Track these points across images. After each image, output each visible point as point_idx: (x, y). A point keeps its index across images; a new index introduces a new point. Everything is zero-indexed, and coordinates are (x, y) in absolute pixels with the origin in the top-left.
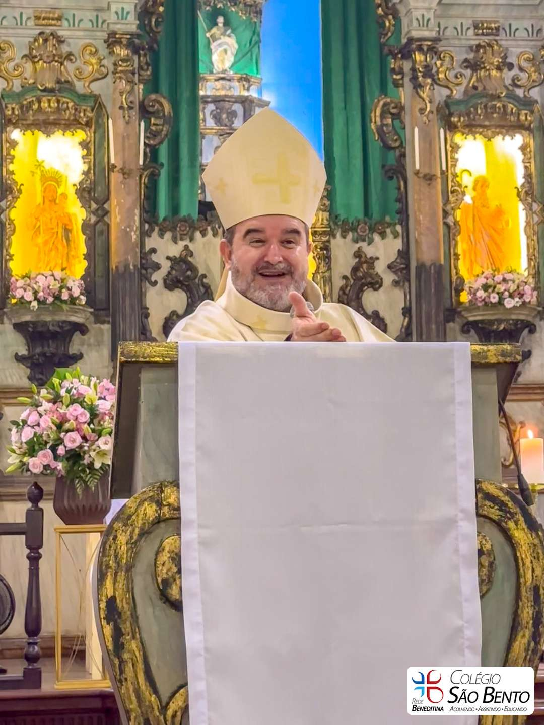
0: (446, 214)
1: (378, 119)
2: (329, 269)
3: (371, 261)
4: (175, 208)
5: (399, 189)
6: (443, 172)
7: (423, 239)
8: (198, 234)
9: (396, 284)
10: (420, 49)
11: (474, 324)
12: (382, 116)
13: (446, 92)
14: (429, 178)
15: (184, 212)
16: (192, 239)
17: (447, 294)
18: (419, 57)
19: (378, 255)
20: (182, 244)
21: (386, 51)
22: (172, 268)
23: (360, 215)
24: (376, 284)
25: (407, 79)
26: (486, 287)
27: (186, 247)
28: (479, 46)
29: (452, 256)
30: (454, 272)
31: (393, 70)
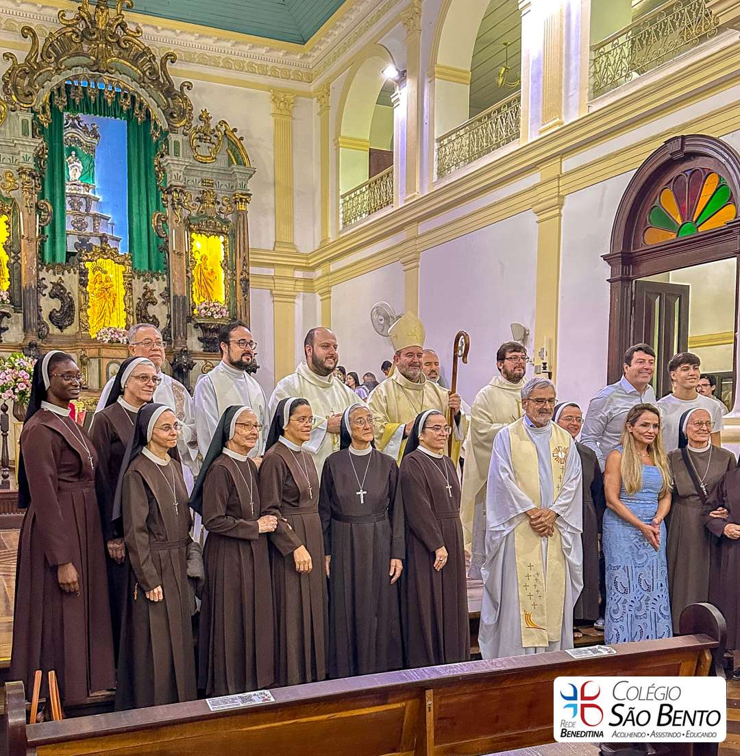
0: (187, 272)
1: (155, 222)
2: (132, 294)
3: (152, 292)
4: (54, 257)
5: (165, 257)
6: (186, 253)
7: (177, 283)
8: (66, 272)
9: (164, 303)
10: (176, 190)
11: (200, 324)
12: (157, 222)
13: (188, 212)
14: (180, 254)
15: (58, 260)
16: (63, 274)
17: (188, 310)
18: (175, 194)
19: (155, 288)
20: (58, 276)
21: (159, 189)
22: (53, 288)
23: (147, 269)
24: (154, 303)
25: (169, 204)
26: (205, 309)
27: (60, 278)
28: (203, 191)
29: (190, 292)
30: (191, 299)
31: (163, 199)
